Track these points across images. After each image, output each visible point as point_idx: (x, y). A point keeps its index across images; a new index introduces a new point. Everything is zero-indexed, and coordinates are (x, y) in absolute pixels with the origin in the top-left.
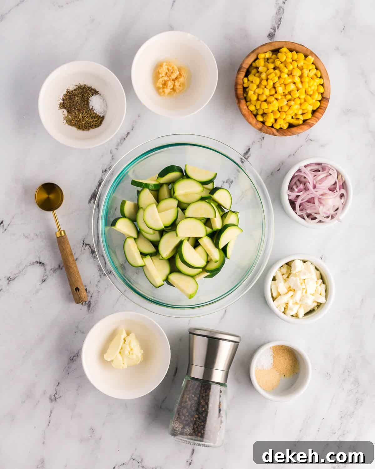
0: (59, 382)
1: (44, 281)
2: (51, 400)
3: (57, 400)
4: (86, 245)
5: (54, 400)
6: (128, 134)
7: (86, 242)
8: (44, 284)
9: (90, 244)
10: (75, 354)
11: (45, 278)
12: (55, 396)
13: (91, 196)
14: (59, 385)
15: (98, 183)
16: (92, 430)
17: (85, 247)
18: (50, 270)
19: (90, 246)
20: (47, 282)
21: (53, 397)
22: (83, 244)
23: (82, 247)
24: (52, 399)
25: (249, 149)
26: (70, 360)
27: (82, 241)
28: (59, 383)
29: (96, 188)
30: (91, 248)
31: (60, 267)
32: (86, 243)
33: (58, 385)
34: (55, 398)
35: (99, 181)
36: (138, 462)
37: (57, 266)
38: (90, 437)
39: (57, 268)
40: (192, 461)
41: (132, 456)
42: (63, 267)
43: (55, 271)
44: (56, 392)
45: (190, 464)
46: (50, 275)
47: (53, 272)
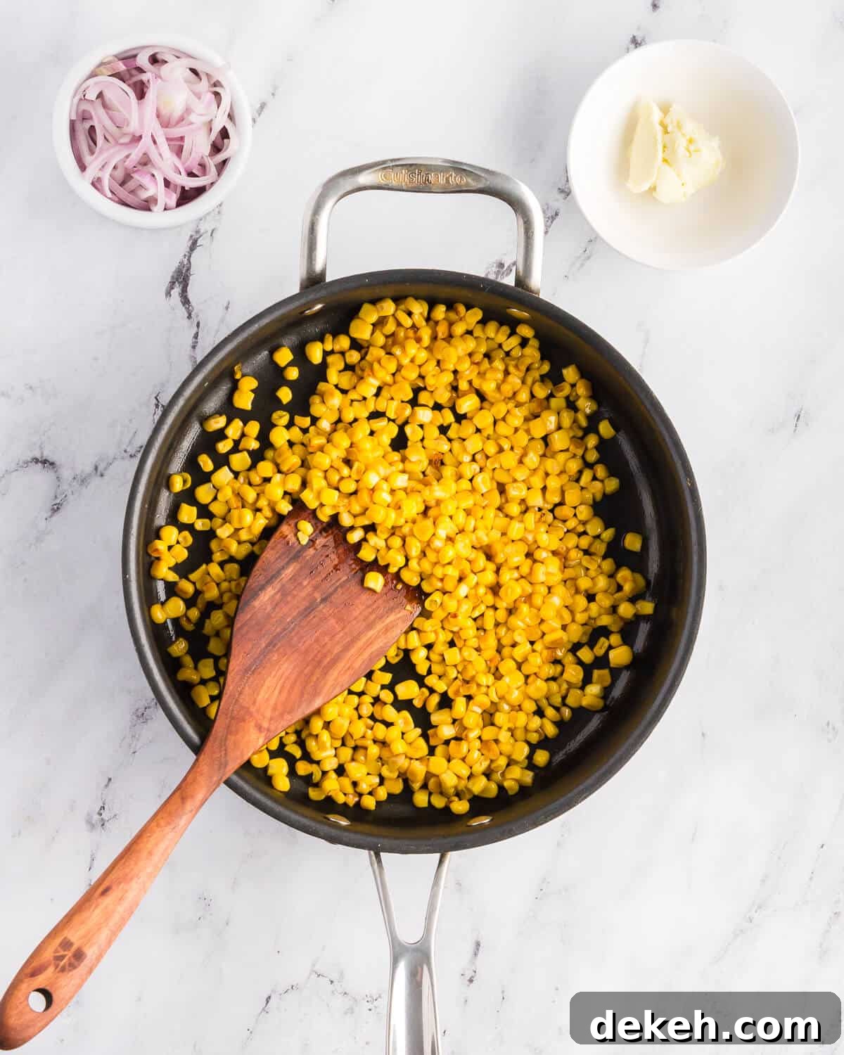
0: (110, 777)
1: (56, 509)
2: (92, 826)
3: (106, 823)
5: (99, 824)
6: (263, 106)
7: (164, 401)
8: (57, 517)
10: (149, 701)
11: (58, 501)
12: (101, 814)
13: (173, 277)
14: (110, 784)
15: (190, 240)
16: (205, 902)
18: (71, 479)
20: (67, 510)
21: (96, 817)
22: (157, 406)
23: (155, 413)
24: (94, 822)
26: (137, 716)
27: (153, 397)
28: (110, 780)
29: (185, 255)
31: (99, 473)
32: (164, 404)
33: (107, 786)
34: (102, 819)
35: (191, 236)
36: (332, 982)
37: (89, 469)
38: (199, 919)
39: (90, 475)
40: (475, 972)
41: (314, 965)
42: (105, 469)
43: (84, 481)
44: (104, 804)
45: (471, 981)
46: (72, 492)
47: (81, 485)
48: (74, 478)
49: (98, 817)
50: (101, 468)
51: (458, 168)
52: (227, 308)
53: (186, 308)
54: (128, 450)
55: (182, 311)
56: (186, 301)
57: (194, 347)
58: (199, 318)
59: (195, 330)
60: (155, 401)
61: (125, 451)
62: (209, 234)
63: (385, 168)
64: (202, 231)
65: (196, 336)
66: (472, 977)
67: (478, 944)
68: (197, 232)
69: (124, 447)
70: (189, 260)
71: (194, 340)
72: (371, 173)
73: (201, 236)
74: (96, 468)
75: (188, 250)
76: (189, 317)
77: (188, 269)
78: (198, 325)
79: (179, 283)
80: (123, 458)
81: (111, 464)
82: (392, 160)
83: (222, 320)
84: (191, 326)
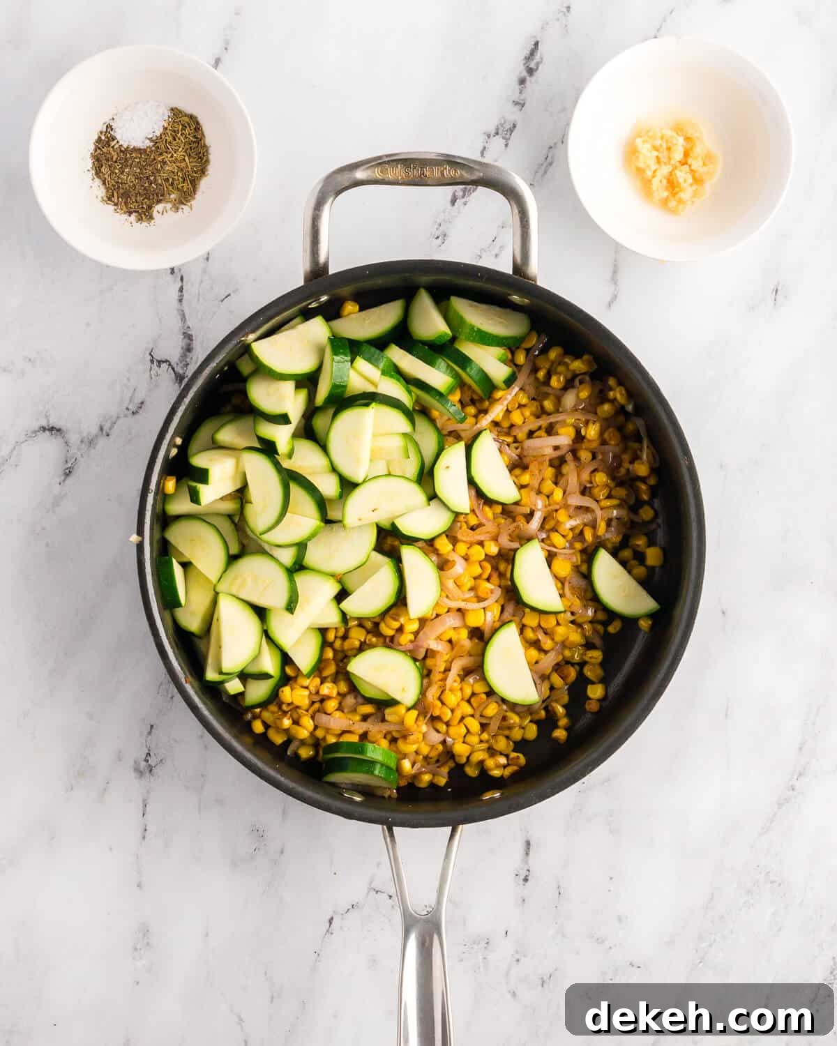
0: (152, 723)
1: (68, 473)
2: (140, 773)
3: (154, 769)
4: (160, 362)
5: (147, 771)
7: (158, 357)
8: (70, 480)
9: (168, 359)
11: (69, 465)
12: (147, 761)
14: (153, 730)
16: (258, 832)
17: (157, 368)
18: (79, 442)
19: (170, 365)
20: (79, 472)
21: (143, 764)
22: (152, 362)
23: (151, 369)
24: (142, 769)
25: (536, 44)
27: (148, 354)
28: (152, 726)
30: (173, 369)
31: (104, 432)
32: (159, 359)
33: (150, 733)
34: (150, 765)
36: (390, 897)
37: (94, 430)
38: (255, 850)
39: (96, 436)
40: (529, 871)
41: (371, 882)
42: (110, 429)
43: (91, 442)
44: (149, 750)
45: (526, 880)
46: (82, 455)
47: (90, 446)
48: (82, 441)
49: (145, 763)
50: (106, 428)
51: (451, 161)
52: (207, 259)
54: (130, 407)
57: (180, 301)
58: (182, 272)
59: (179, 285)
60: (149, 357)
61: (127, 409)
65: (181, 290)
66: (527, 876)
67: (528, 844)
69: (125, 405)
71: (180, 294)
72: (368, 168)
74: (101, 429)
76: (172, 272)
78: (182, 279)
80: (126, 416)
81: (115, 423)
82: (387, 156)
83: (204, 271)
84: (175, 281)
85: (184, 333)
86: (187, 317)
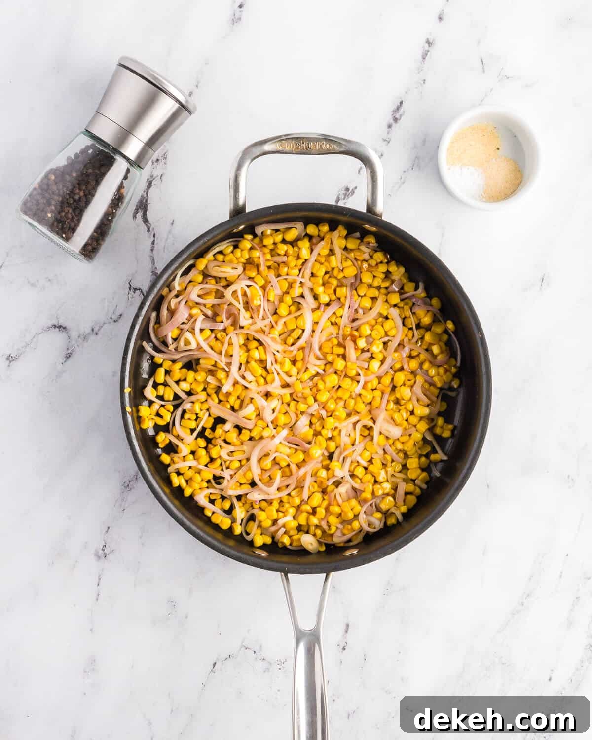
0: (109, 526)
1: (68, 356)
2: (99, 558)
3: (107, 556)
4: (135, 289)
5: (103, 556)
6: (191, 94)
7: (134, 285)
8: (69, 361)
9: (141, 287)
10: (132, 476)
11: (69, 351)
12: (104, 550)
13: (137, 206)
14: (109, 530)
15: (147, 182)
16: (172, 603)
17: (133, 293)
18: (77, 338)
19: (141, 291)
20: (75, 357)
21: (101, 552)
22: (130, 288)
23: (129, 293)
24: (100, 555)
25: (401, 103)
26: (125, 487)
27: (127, 283)
28: (109, 528)
29: (144, 192)
30: (143, 294)
31: (95, 332)
32: (135, 287)
33: (107, 532)
34: (105, 553)
35: (148, 179)
36: (255, 652)
37: (88, 330)
38: (169, 614)
39: (89, 334)
40: (346, 643)
41: (243, 642)
42: (99, 330)
43: (85, 338)
44: (106, 543)
45: (344, 649)
46: (78, 345)
47: (83, 341)
48: (79, 337)
49: (102, 551)
50: (96, 329)
51: (327, 139)
52: (172, 224)
53: (146, 225)
54: (113, 317)
55: (143, 227)
56: (146, 221)
57: (152, 250)
58: (155, 230)
59: (152, 239)
60: (128, 285)
61: (111, 318)
62: (159, 177)
63: (281, 140)
64: (154, 176)
65: (153, 243)
66: (344, 647)
67: (348, 625)
68: (152, 176)
69: (110, 315)
70: (147, 194)
71: (152, 245)
72: (272, 143)
73: (154, 179)
74: (93, 330)
75: (146, 188)
76: (148, 230)
77: (147, 200)
78: (154, 236)
79: (142, 209)
80: (110, 323)
81: (102, 327)
82: (285, 135)
83: (170, 232)
84: (149, 237)
85: (153, 272)
86: (155, 261)
